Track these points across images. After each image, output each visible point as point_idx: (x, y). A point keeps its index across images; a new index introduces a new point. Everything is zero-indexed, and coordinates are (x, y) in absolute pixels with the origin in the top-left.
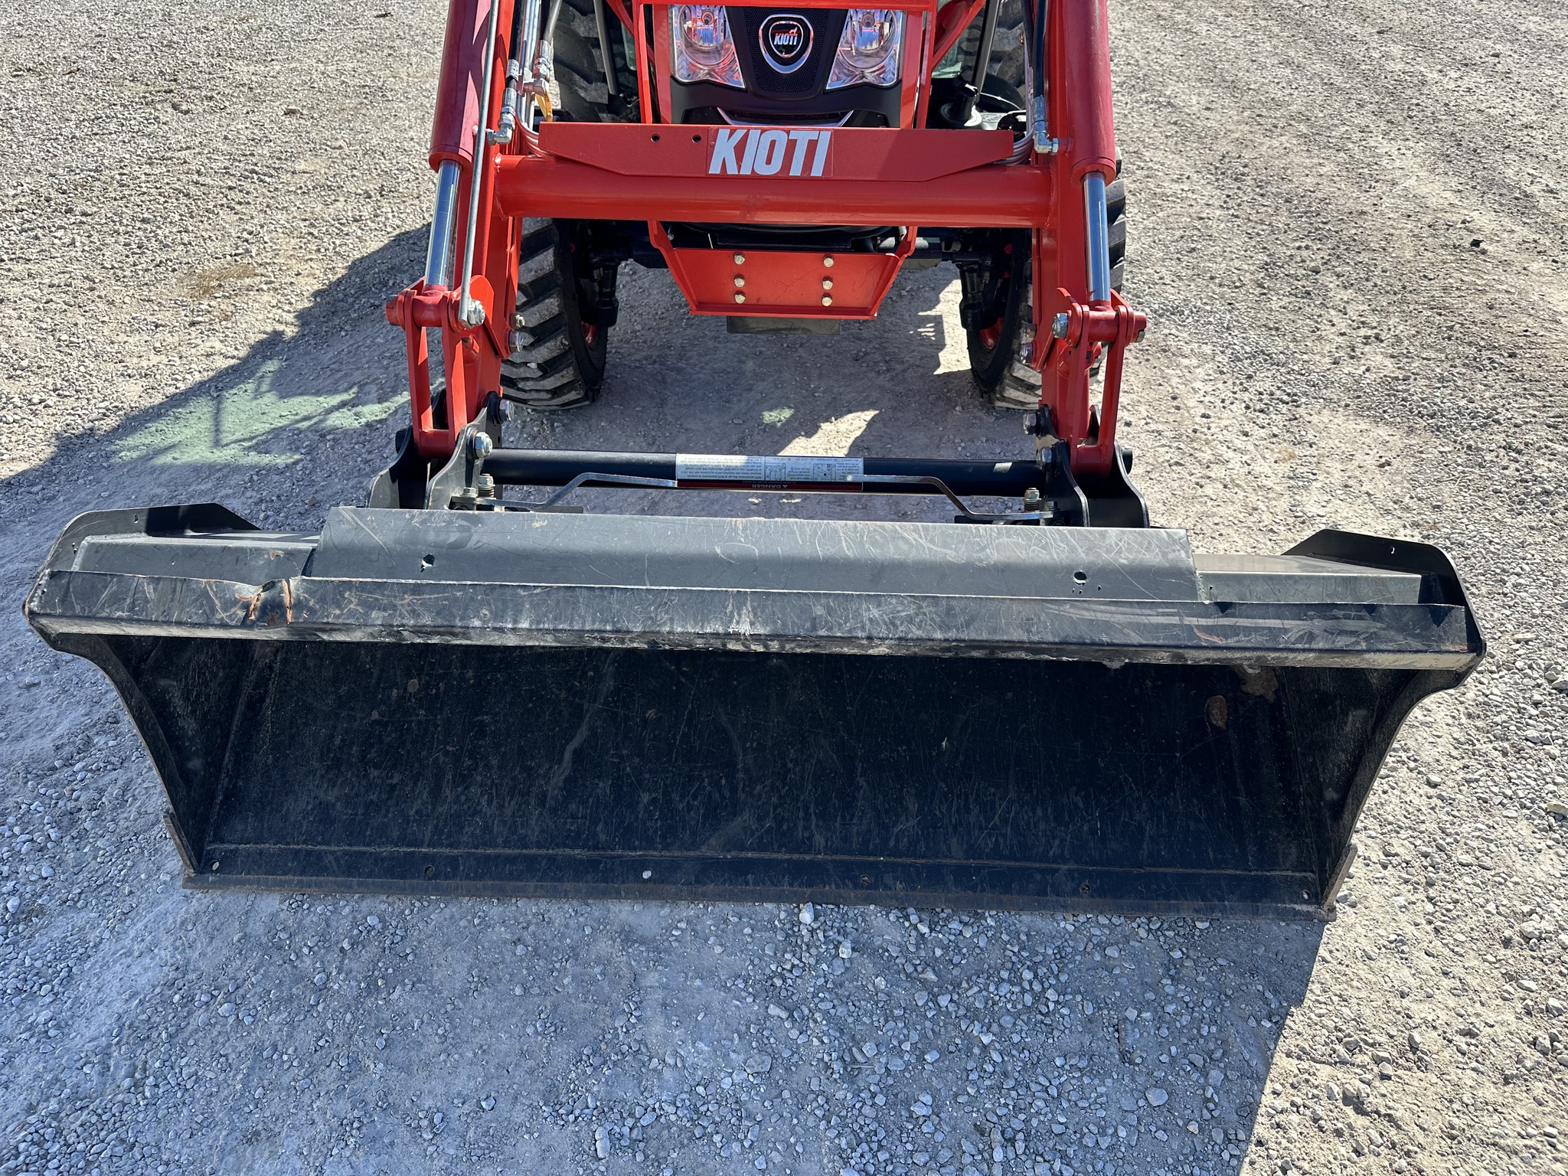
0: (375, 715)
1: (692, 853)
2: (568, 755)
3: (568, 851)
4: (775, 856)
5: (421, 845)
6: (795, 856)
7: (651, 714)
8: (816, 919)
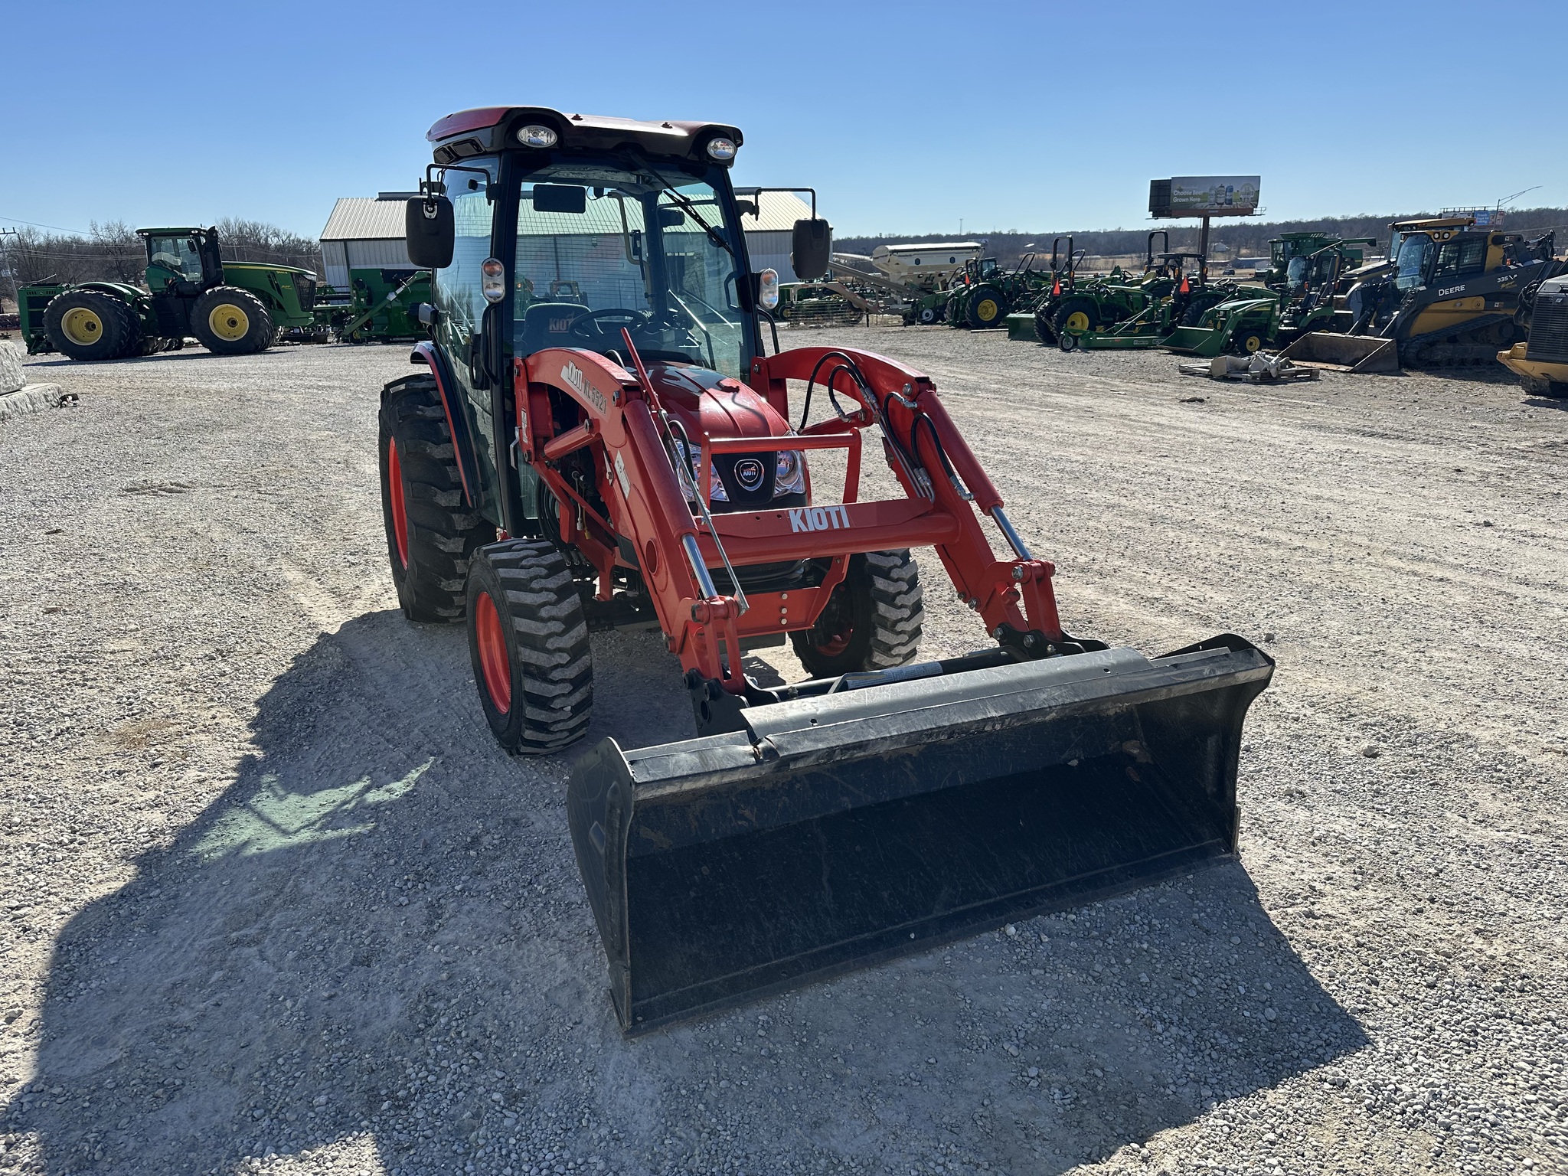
0: (692, 894)
1: (930, 917)
2: (826, 885)
3: (862, 936)
4: (975, 905)
5: (771, 960)
6: (985, 902)
7: (858, 848)
8: (1017, 930)
